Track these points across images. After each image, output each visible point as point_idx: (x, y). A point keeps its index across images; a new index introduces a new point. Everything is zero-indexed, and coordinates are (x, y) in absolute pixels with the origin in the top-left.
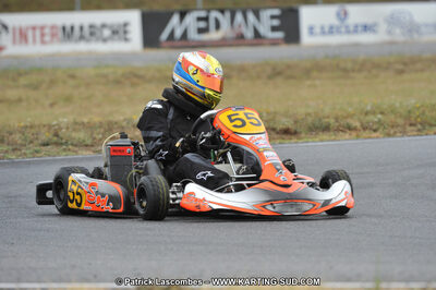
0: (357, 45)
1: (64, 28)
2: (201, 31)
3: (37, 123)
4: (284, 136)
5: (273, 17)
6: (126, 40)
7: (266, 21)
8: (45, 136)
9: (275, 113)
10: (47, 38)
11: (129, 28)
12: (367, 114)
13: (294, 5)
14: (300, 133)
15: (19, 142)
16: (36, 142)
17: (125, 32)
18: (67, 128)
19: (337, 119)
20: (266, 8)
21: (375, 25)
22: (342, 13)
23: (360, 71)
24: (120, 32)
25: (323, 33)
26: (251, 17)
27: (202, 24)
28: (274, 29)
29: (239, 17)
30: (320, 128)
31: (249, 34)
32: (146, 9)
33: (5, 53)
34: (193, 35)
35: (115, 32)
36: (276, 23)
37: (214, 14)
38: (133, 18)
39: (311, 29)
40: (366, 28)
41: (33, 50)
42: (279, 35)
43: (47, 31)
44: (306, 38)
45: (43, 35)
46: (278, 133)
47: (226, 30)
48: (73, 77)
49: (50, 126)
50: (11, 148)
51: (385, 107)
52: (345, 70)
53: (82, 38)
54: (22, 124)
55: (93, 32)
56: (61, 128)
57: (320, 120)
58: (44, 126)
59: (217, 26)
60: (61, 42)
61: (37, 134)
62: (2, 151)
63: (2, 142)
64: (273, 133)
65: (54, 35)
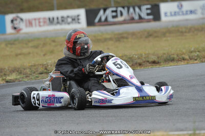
0: (187, 20)
1: (49, 19)
3: (37, 64)
4: (152, 64)
5: (147, 9)
6: (79, 23)
7: (144, 11)
8: (41, 69)
9: (149, 54)
10: (42, 24)
11: (80, 17)
12: (192, 52)
13: (157, 3)
14: (161, 62)
15: (29, 73)
16: (36, 73)
17: (78, 19)
18: (51, 65)
19: (177, 55)
20: (144, 5)
21: (196, 10)
22: (180, 5)
23: (189, 32)
24: (76, 19)
25: (171, 15)
26: (137, 9)
27: (114, 14)
28: (148, 14)
29: (131, 10)
30: (170, 60)
31: (136, 17)
32: (88, 8)
33: (22, 32)
34: (110, 19)
35: (73, 20)
36: (149, 11)
37: (120, 9)
38: (82, 13)
39: (166, 14)
40: (191, 12)
41: (35, 30)
42: (151, 17)
43: (41, 20)
44: (163, 18)
45: (39, 22)
46: (150, 63)
47: (125, 16)
48: (54, 41)
49: (43, 65)
50: (25, 76)
51: (200, 48)
52: (182, 32)
53: (58, 23)
54: (30, 64)
55: (63, 20)
56: (48, 66)
57: (170, 56)
58: (40, 65)
59: (122, 14)
60: (48, 25)
61: (37, 69)
62: (21, 78)
63: (21, 73)
64: (148, 63)
65: (45, 22)
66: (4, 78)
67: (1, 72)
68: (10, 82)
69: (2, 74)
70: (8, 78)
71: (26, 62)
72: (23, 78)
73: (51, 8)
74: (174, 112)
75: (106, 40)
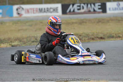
0: (122, 13)
1: (40, 9)
2: (78, 9)
3: (31, 36)
4: (101, 39)
5: (99, 5)
6: (57, 12)
7: (97, 7)
8: (33, 39)
9: (98, 33)
10: (35, 12)
11: (58, 9)
13: (105, 2)
14: (105, 38)
15: (26, 41)
16: (30, 41)
17: (57, 10)
18: (39, 37)
19: (116, 34)
20: (97, 3)
24: (55, 10)
25: (113, 10)
26: (93, 5)
27: (79, 8)
28: (99, 9)
29: (89, 6)
30: (111, 37)
31: (92, 10)
32: (63, 3)
33: (23, 16)
34: (76, 11)
36: (100, 7)
37: (82, 5)
38: (59, 6)
39: (110, 9)
41: (31, 15)
42: (101, 10)
43: (35, 10)
44: (108, 11)
45: (34, 11)
46: (99, 38)
47: (85, 9)
48: (42, 23)
49: (34, 37)
50: (23, 43)
52: (119, 20)
53: (45, 12)
54: (26, 36)
55: (48, 10)
56: (37, 37)
57: (111, 35)
58: (33, 37)
59: (83, 8)
60: (39, 13)
61: (31, 39)
62: (20, 44)
63: (21, 41)
64: (97, 38)
65: (37, 11)
66: (11, 44)
67: (9, 40)
68: (14, 46)
69: (9, 41)
70: (13, 44)
71: (25, 34)
72: (22, 44)
73: (41, 3)
74: (112, 69)
75: (73, 23)
